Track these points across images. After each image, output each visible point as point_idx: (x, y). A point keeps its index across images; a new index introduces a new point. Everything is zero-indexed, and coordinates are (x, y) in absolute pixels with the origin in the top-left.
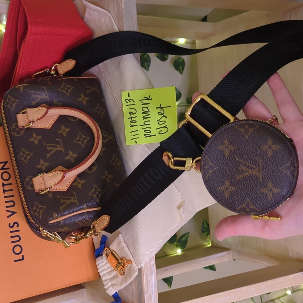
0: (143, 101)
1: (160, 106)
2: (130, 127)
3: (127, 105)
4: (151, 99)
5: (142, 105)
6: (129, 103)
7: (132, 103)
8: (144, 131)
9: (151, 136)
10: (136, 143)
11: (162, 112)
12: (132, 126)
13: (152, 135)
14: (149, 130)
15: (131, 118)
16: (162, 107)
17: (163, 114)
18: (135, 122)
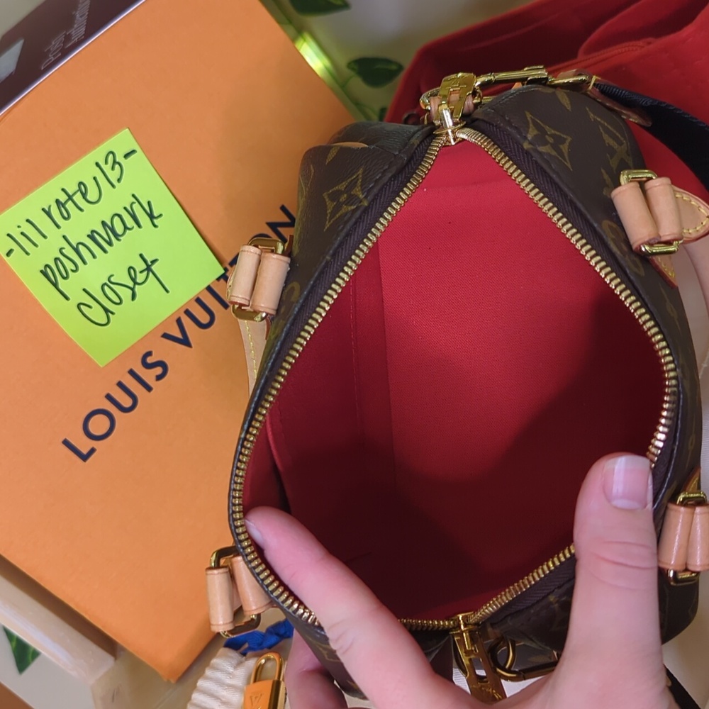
0: (136, 206)
1: (154, 262)
2: (43, 210)
3: (97, 164)
4: (155, 226)
5: (125, 208)
6: (107, 168)
7: (113, 176)
8: (56, 259)
9: (55, 285)
10: (8, 254)
11: (140, 278)
12: (48, 214)
13: (60, 287)
14: (70, 272)
15: (70, 198)
16: (153, 268)
17: (134, 280)
18: (66, 215)
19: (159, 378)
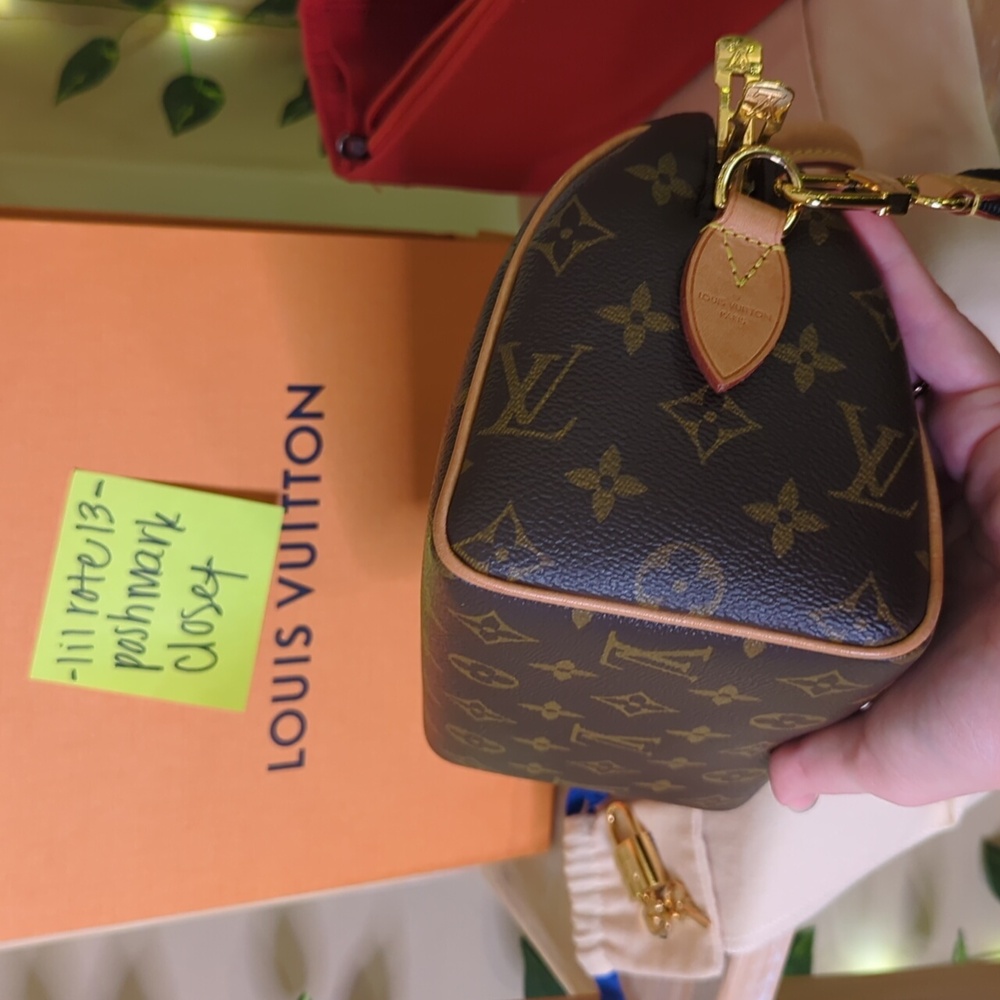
0: (148, 529)
1: (209, 563)
3: (79, 527)
4: (182, 530)
5: (140, 541)
6: (90, 521)
7: (101, 521)
9: (138, 666)
10: (74, 677)
11: (209, 588)
12: (74, 610)
13: (145, 664)
14: (142, 642)
15: (81, 578)
16: (214, 568)
17: (206, 596)
18: (92, 597)
19: (307, 642)
